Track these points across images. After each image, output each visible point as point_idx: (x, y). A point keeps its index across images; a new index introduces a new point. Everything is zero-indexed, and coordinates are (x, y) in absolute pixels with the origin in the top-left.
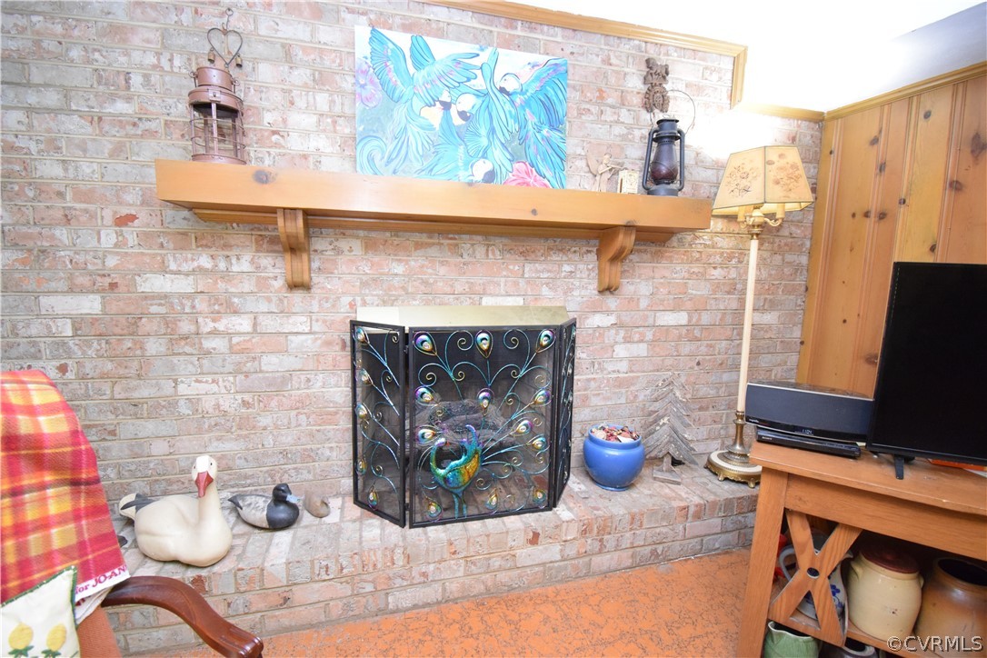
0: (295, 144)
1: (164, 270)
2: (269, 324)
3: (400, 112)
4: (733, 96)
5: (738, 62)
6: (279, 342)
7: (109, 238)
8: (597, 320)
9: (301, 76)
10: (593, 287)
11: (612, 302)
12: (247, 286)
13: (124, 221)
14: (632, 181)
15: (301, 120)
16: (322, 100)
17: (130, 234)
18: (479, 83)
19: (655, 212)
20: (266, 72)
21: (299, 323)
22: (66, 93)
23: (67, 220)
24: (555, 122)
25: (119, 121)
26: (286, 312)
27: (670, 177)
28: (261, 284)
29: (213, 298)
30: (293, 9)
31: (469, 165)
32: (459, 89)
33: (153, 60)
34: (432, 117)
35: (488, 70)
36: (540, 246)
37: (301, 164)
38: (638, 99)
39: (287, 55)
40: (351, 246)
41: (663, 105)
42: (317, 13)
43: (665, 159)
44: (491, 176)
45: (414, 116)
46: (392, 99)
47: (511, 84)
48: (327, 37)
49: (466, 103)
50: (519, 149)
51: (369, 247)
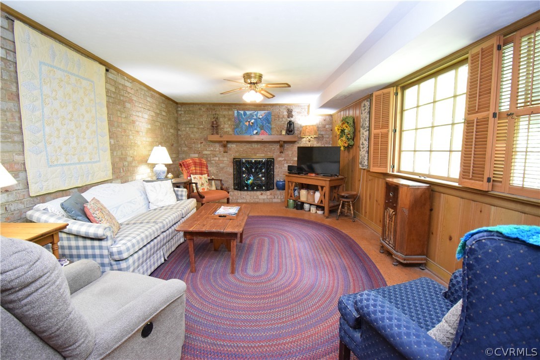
0: (225, 130)
1: (206, 150)
2: (221, 159)
3: (242, 123)
4: (308, 113)
5: (309, 106)
6: (222, 162)
7: (199, 146)
8: (280, 159)
9: (226, 119)
10: (279, 153)
11: (283, 155)
12: (218, 153)
13: (201, 143)
14: (284, 132)
15: (226, 126)
16: (229, 123)
17: (202, 145)
18: (255, 117)
19: (289, 138)
20: (221, 119)
21: (226, 159)
22: (194, 125)
23: (194, 143)
24: (269, 123)
25: (201, 128)
26: (223, 157)
27: (291, 131)
28: (220, 152)
29: (213, 155)
30: (225, 109)
31: (253, 131)
32: (251, 119)
33: (206, 119)
34: (247, 124)
35: (256, 115)
36: (267, 145)
37: (226, 133)
38: (286, 117)
39: (224, 116)
40: (234, 146)
41: (292, 117)
42: (229, 109)
43: (290, 128)
44: (257, 133)
45: (244, 124)
46: (240, 122)
47: (261, 117)
48: (230, 113)
49: (253, 121)
50: (262, 128)
51: (236, 146)
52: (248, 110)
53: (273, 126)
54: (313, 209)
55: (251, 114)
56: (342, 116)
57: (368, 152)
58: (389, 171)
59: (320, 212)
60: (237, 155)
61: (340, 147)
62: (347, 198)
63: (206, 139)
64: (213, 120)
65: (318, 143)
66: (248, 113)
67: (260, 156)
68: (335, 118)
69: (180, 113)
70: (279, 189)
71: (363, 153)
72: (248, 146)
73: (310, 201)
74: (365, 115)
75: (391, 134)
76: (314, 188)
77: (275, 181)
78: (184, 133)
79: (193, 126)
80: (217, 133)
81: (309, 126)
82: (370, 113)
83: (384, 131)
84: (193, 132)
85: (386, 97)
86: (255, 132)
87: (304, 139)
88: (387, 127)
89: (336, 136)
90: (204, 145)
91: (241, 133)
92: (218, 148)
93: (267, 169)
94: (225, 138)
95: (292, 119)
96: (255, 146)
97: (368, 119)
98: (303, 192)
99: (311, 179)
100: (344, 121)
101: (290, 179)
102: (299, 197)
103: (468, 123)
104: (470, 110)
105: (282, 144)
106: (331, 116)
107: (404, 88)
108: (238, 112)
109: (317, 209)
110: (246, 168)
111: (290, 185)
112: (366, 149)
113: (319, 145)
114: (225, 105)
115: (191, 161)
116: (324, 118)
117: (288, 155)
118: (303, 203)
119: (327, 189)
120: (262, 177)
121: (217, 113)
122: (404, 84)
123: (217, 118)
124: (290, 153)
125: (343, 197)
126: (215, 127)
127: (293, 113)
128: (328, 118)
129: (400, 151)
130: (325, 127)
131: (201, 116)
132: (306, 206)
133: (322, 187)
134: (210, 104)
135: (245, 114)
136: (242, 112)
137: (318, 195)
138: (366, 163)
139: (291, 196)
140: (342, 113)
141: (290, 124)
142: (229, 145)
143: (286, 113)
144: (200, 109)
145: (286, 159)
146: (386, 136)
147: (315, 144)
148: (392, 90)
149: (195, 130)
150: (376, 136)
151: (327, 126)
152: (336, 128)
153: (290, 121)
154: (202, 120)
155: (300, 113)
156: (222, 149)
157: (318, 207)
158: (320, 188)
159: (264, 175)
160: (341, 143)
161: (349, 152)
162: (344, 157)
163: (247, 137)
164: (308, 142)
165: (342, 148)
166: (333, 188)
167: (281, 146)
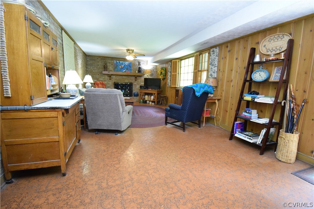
0: (110, 69)
1: (101, 78)
2: (108, 82)
3: (118, 67)
4: (147, 64)
5: (147, 61)
6: (109, 84)
7: (97, 76)
8: (135, 83)
9: (111, 64)
10: (134, 80)
11: (136, 82)
12: (107, 79)
14: (137, 72)
15: (111, 67)
16: (112, 66)
17: (99, 76)
19: (139, 74)
20: (108, 64)
22: (95, 66)
23: (95, 74)
24: (130, 67)
25: (98, 68)
26: (109, 81)
27: (140, 71)
28: (108, 79)
29: (104, 80)
30: (110, 60)
31: (123, 70)
32: (122, 65)
33: (101, 64)
34: (120, 67)
35: (125, 63)
36: (130, 77)
37: (111, 71)
38: (138, 65)
39: (110, 63)
40: (114, 77)
41: (140, 65)
42: (112, 60)
43: (140, 70)
44: (125, 71)
45: (119, 67)
46: (117, 66)
47: (127, 64)
48: (113, 61)
49: (123, 66)
50: (127, 69)
52: (121, 61)
53: (132, 69)
54: (151, 103)
55: (122, 63)
56: (161, 67)
57: (170, 81)
58: (177, 87)
59: (153, 104)
60: (116, 81)
61: (160, 79)
62: (163, 97)
63: (101, 73)
64: (104, 64)
65: (151, 77)
66: (121, 62)
67: (127, 81)
68: (158, 67)
69: (87, 60)
70: (135, 96)
71: (169, 81)
72: (121, 77)
73: (149, 100)
74: (169, 67)
75: (177, 75)
76: (151, 94)
77: (133, 93)
78: (90, 69)
79: (94, 66)
80: (107, 71)
81: (148, 70)
82: (171, 67)
83: (175, 73)
84: (94, 69)
85: (176, 62)
86: (124, 71)
87: (145, 75)
88: (176, 72)
89: (158, 75)
90: (100, 76)
91: (117, 71)
92: (107, 77)
93: (130, 88)
94: (111, 73)
95: (140, 66)
96: (124, 77)
97: (170, 69)
98: (146, 96)
99: (150, 91)
100: (162, 69)
101: (141, 91)
102: (145, 98)
103: (194, 72)
104: (195, 69)
105: (136, 77)
106: (156, 66)
107: (181, 60)
108: (116, 61)
109: (152, 103)
110: (121, 87)
111: (141, 93)
112: (170, 79)
113: (151, 78)
114: (110, 57)
116: (153, 66)
117: (139, 82)
118: (146, 101)
119: (156, 95)
120: (128, 91)
121: (106, 61)
122: (181, 59)
123: (106, 63)
124: (139, 81)
125: (162, 97)
126: (105, 68)
127: (141, 64)
128: (155, 67)
129: (180, 80)
130: (154, 70)
131: (98, 62)
132: (148, 102)
133: (154, 94)
134: (103, 57)
135: (119, 63)
136: (118, 62)
137: (152, 97)
138: (170, 85)
139: (142, 98)
140: (161, 65)
141: (140, 68)
142: (112, 76)
143: (137, 63)
144: (98, 59)
145: (138, 83)
146: (176, 75)
147: (150, 77)
148: (178, 60)
149: (95, 68)
150: (173, 75)
151: (155, 70)
152: (159, 71)
153: (140, 67)
154: (98, 64)
155: (143, 64)
156: (108, 78)
157: (152, 102)
158: (153, 94)
159: (129, 90)
160: (161, 77)
161: (164, 81)
162: (162, 82)
163: (120, 73)
164: (147, 77)
165: (161, 79)
166: (158, 94)
167: (136, 78)
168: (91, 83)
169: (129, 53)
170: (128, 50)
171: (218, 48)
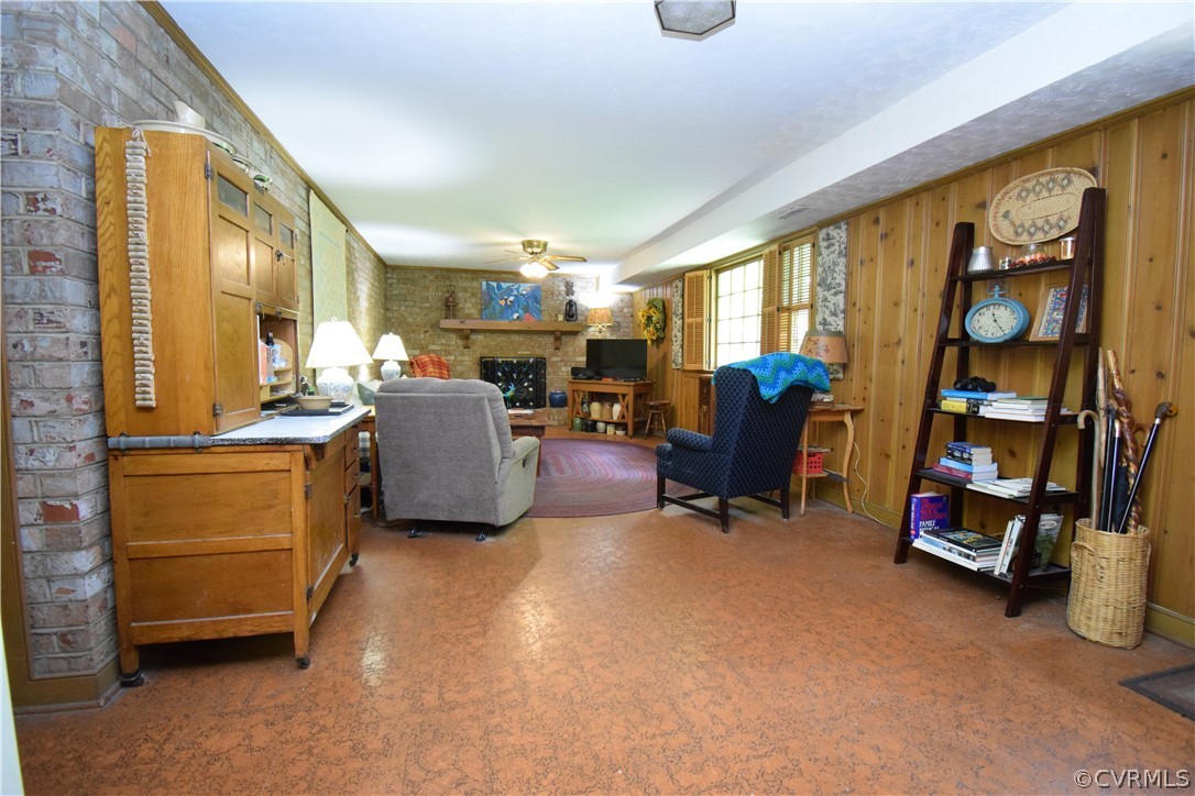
0: (467, 311)
1: (434, 344)
2: (459, 358)
3: (494, 302)
4: (597, 289)
5: (598, 279)
6: (461, 363)
7: (422, 336)
8: (555, 359)
9: (468, 294)
10: (552, 349)
11: (559, 353)
12: (454, 348)
13: (426, 332)
14: (561, 318)
15: (469, 305)
16: (473, 300)
17: (427, 334)
18: (515, 293)
19: (569, 326)
20: (460, 294)
21: (467, 358)
22: (415, 302)
23: (413, 332)
24: (538, 302)
25: (426, 308)
26: (463, 355)
27: (572, 316)
28: (458, 347)
29: (445, 351)
30: (467, 279)
31: (512, 315)
32: (510, 295)
33: (434, 294)
34: (503, 302)
35: (518, 289)
36: (535, 337)
37: (469, 317)
38: (564, 293)
39: (465, 290)
40: (480, 337)
41: (573, 294)
42: (473, 279)
43: (571, 311)
44: (518, 318)
45: (497, 302)
46: (492, 299)
47: (524, 293)
48: (475, 284)
49: (512, 298)
50: (526, 309)
51: (485, 337)
52: (505, 281)
53: (543, 307)
54: (610, 429)
55: (508, 287)
56: (648, 297)
57: (682, 346)
58: (705, 368)
59: (620, 433)
60: (486, 352)
61: (646, 340)
62: (657, 407)
63: (435, 326)
64: (447, 295)
65: (612, 334)
66: (504, 285)
67: (524, 350)
68: (638, 298)
69: (390, 281)
70: (553, 405)
71: (676, 348)
72: (504, 338)
73: (606, 418)
74: (677, 298)
75: (706, 325)
76: (611, 398)
77: (548, 394)
78: (396, 315)
79: (412, 304)
80: (455, 317)
81: (600, 310)
82: (683, 296)
83: (698, 319)
84: (411, 314)
85: (700, 280)
86: (515, 316)
87: (592, 329)
88: (702, 316)
89: (639, 325)
90: (431, 336)
91: (492, 317)
92: (454, 340)
93: (536, 374)
94: (469, 325)
95: (573, 298)
96: (515, 338)
97: (680, 304)
98: (595, 406)
99: (607, 385)
100: (651, 304)
101: (575, 387)
102: (589, 414)
103: (763, 315)
104: (767, 302)
105: (559, 336)
106: (631, 294)
107: (718, 272)
108: (488, 284)
109: (616, 429)
110: (504, 373)
111: (576, 395)
112: (679, 342)
113: (614, 338)
114: (467, 271)
115: (427, 359)
116: (621, 297)
117: (566, 353)
118: (595, 422)
119: (630, 398)
120: (529, 386)
121: (454, 283)
122: (717, 268)
123: (454, 292)
124: (570, 349)
125: (652, 407)
126: (450, 307)
127: (574, 288)
128: (626, 298)
129: (716, 344)
130: (622, 311)
131: (426, 288)
132: (601, 426)
133: (624, 396)
134: (441, 269)
135: (499, 287)
136: (495, 284)
137: (617, 408)
138: (680, 361)
139: (578, 413)
140: (648, 291)
141: (571, 304)
142: (473, 337)
143: (563, 288)
144: (425, 277)
145: (565, 358)
146: (700, 326)
147: (608, 336)
148: (705, 273)
149: (416, 310)
150: (690, 326)
151: (626, 310)
152: (640, 314)
153: (570, 301)
154: (426, 294)
155: (585, 288)
156: (460, 342)
157: (617, 425)
158: (620, 397)
159: (534, 383)
160: (647, 335)
161: (658, 347)
162: (653, 355)
163: (503, 324)
164: (597, 334)
165: (649, 342)
166: (638, 396)
167: (557, 339)
168: (401, 363)
169: (532, 253)
170: (528, 244)
171: (844, 227)
